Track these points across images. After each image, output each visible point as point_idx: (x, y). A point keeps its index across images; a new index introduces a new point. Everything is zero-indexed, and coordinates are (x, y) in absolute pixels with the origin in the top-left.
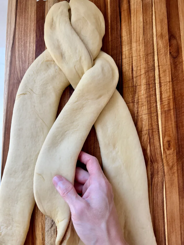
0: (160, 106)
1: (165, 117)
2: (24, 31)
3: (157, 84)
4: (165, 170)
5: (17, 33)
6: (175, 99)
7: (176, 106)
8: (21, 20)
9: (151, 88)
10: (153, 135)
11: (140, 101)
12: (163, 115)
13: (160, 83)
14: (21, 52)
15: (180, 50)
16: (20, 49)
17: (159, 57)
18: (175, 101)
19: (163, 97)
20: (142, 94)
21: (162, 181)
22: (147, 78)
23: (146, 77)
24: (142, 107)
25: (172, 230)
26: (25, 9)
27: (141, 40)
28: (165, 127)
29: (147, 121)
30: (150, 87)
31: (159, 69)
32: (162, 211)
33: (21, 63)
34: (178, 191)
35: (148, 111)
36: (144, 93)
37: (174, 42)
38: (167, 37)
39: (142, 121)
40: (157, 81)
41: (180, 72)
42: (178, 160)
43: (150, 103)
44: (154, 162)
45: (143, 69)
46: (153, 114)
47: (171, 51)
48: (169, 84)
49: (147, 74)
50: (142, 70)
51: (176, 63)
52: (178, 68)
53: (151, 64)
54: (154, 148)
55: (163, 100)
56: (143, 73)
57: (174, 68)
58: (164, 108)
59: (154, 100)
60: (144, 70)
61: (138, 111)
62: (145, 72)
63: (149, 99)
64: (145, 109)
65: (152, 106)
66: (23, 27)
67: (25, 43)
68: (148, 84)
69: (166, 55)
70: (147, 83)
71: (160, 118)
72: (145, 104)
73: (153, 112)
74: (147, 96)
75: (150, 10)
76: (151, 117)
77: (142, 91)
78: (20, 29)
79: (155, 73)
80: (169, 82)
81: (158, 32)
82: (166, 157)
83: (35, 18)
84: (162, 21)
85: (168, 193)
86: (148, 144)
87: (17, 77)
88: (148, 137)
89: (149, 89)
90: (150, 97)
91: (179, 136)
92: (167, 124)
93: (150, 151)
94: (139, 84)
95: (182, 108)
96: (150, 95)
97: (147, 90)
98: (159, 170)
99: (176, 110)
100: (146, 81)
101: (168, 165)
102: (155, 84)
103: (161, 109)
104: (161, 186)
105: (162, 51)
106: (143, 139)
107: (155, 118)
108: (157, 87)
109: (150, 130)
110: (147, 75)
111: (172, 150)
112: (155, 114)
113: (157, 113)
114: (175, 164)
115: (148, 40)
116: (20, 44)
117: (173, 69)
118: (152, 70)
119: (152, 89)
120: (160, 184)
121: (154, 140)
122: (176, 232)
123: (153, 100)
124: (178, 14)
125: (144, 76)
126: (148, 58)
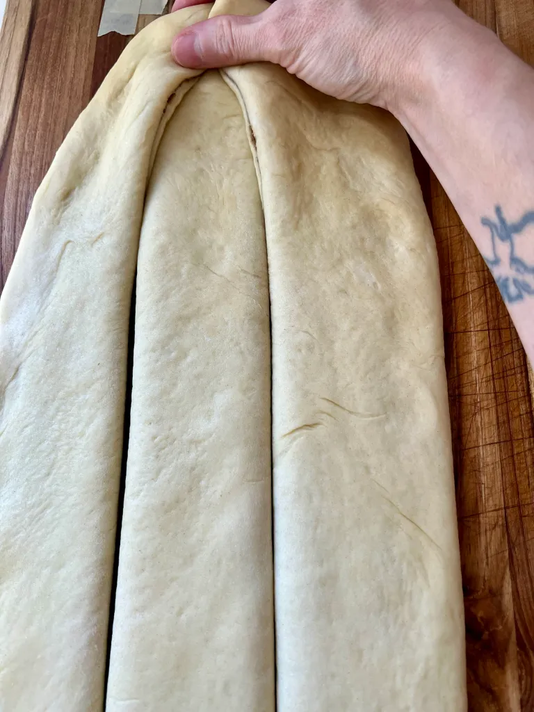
2: (45, 130)
5: (17, 133)
8: (37, 92)
9: (507, 345)
10: (522, 531)
20: (475, 364)
22: (490, 308)
23: (486, 301)
24: (475, 414)
26: (55, 60)
29: (499, 471)
30: (504, 340)
35: (499, 432)
36: (482, 361)
43: (507, 401)
45: (475, 273)
46: (518, 447)
49: (488, 290)
56: (476, 286)
59: (520, 388)
60: (479, 277)
62: (483, 284)
63: (501, 386)
64: (488, 423)
65: (516, 414)
66: (42, 114)
67: (41, 169)
68: (494, 329)
70: (491, 325)
72: (485, 403)
73: (520, 437)
74: (493, 375)
76: (513, 456)
77: (474, 355)
78: (30, 121)
86: (505, 568)
88: (503, 536)
89: (498, 348)
90: (503, 377)
93: (514, 600)
96: (505, 370)
97: (493, 349)
100: (488, 318)
106: (483, 548)
109: (508, 508)
110: (488, 296)
112: (527, 446)
116: (26, 170)
119: (510, 346)
121: (527, 550)
123: (515, 388)
125: (477, 300)
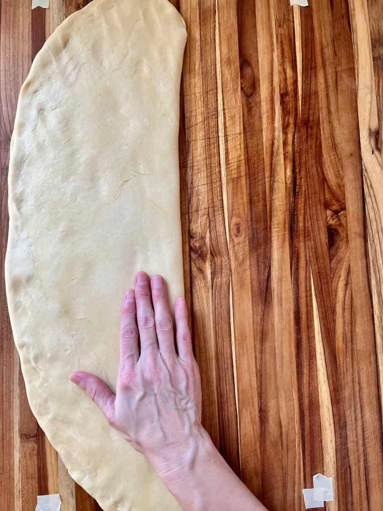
0: (225, 172)
1: (233, 189)
2: (14, 58)
3: (220, 138)
4: (232, 266)
6: (248, 160)
7: (249, 171)
8: (7, 40)
10: (214, 216)
11: (195, 164)
12: (231, 185)
13: (226, 136)
14: (9, 93)
15: (257, 85)
16: (8, 87)
17: (224, 96)
18: (248, 163)
19: (230, 157)
20: (199, 153)
21: (228, 283)
22: (206, 129)
23: (205, 127)
24: (198, 173)
25: (241, 352)
26: (14, 22)
27: (196, 69)
28: (233, 203)
29: (206, 195)
30: (211, 142)
31: (224, 114)
32: (227, 325)
33: (10, 108)
34: (250, 296)
35: (207, 180)
36: (202, 152)
37: (248, 71)
38: (238, 64)
39: (198, 195)
40: (221, 134)
41: (256, 118)
42: (251, 251)
43: (211, 167)
44: (216, 255)
45: (200, 115)
46: (214, 185)
47: (243, 86)
48: (239, 137)
49: (205, 122)
50: (198, 117)
51: (250, 103)
52: (253, 112)
53: (212, 106)
54: (215, 234)
55: (230, 162)
56: (201, 121)
57: (247, 112)
58: (232, 175)
59: (216, 162)
60: (202, 116)
61: (192, 179)
62: (203, 119)
63: (209, 162)
64: (203, 176)
65: (214, 172)
66: (11, 51)
68: (208, 138)
69: (235, 90)
70: (206, 137)
71: (225, 190)
72: (202, 169)
73: (215, 181)
74: (206, 157)
75: (212, 20)
76: (212, 189)
77: (199, 150)
79: (218, 120)
80: (240, 134)
81: (223, 55)
82: (234, 247)
83: (30, 37)
84: (229, 38)
85: (236, 298)
86: (207, 229)
87: (5, 132)
88: (207, 218)
89: (209, 146)
90: (210, 158)
91: (254, 216)
92: (235, 199)
93: (210, 240)
94: (194, 139)
95: (258, 173)
96: (211, 155)
97: (206, 147)
98: (223, 266)
99: (249, 178)
100: (205, 133)
101: (237, 259)
102: (218, 137)
103: (227, 176)
104: (226, 289)
105: (230, 86)
107: (218, 190)
108: (221, 142)
109: (210, 208)
110: (206, 124)
111: (243, 236)
112: (218, 184)
113: (221, 183)
114: (246, 257)
115: (208, 69)
116: (8, 79)
117: (246, 114)
118: (214, 117)
119: (213, 145)
120: (224, 287)
121: (215, 222)
122: (247, 356)
123: (214, 162)
124: (255, 26)
125: (201, 126)
126: (208, 98)
